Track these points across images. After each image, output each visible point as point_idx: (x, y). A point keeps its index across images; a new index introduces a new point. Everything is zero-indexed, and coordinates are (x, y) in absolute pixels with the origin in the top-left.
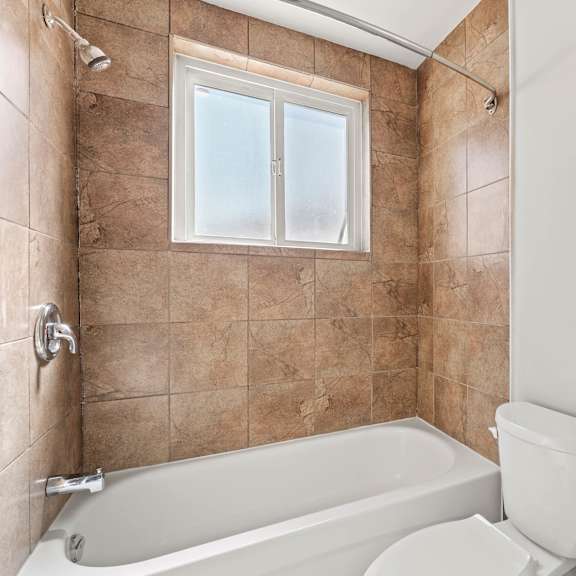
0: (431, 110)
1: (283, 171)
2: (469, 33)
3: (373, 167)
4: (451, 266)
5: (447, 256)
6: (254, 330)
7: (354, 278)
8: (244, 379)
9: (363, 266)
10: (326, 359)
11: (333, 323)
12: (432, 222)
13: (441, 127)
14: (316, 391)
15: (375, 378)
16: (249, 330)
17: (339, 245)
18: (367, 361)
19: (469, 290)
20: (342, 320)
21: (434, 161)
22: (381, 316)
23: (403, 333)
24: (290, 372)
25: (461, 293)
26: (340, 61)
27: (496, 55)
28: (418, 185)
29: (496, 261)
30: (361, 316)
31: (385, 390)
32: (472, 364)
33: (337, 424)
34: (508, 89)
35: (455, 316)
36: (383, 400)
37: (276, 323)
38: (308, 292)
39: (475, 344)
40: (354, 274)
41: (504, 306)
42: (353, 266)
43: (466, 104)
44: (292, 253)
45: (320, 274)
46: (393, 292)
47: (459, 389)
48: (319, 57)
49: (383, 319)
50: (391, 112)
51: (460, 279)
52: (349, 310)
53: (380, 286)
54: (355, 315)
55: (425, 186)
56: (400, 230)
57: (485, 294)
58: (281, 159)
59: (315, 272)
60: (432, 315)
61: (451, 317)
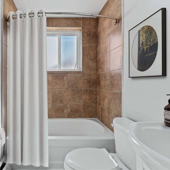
0: (100, 29)
1: (60, 52)
2: (110, 3)
3: (83, 48)
4: (105, 74)
5: (104, 71)
6: (53, 91)
7: (77, 78)
8: (51, 102)
9: (80, 75)
10: (70, 99)
11: (72, 90)
12: (100, 61)
13: (102, 33)
14: (68, 107)
15: (83, 105)
16: (52, 91)
17: (74, 70)
18: (81, 101)
19: (110, 81)
20: (74, 89)
21: (101, 43)
22: (85, 88)
23: (92, 94)
24: (61, 102)
25: (108, 82)
26: (74, 21)
27: (118, 7)
28: (97, 51)
29: (118, 72)
30: (79, 88)
31: (86, 109)
32: (111, 104)
33: (73, 116)
34: (121, 17)
35: (106, 89)
36: (86, 112)
37: (58, 89)
38: (66, 82)
39: (112, 98)
40: (77, 77)
41: (120, 87)
42: (77, 75)
43: (109, 25)
44: (62, 72)
45: (69, 77)
46: (89, 82)
47: (107, 112)
48: (69, 22)
49: (86, 89)
50: (88, 32)
51: (108, 78)
52: (76, 87)
53: (85, 80)
54: (78, 88)
55: (98, 51)
56: (91, 64)
57: (115, 82)
58: (60, 50)
59: (67, 77)
60: (100, 89)
61: (105, 90)
